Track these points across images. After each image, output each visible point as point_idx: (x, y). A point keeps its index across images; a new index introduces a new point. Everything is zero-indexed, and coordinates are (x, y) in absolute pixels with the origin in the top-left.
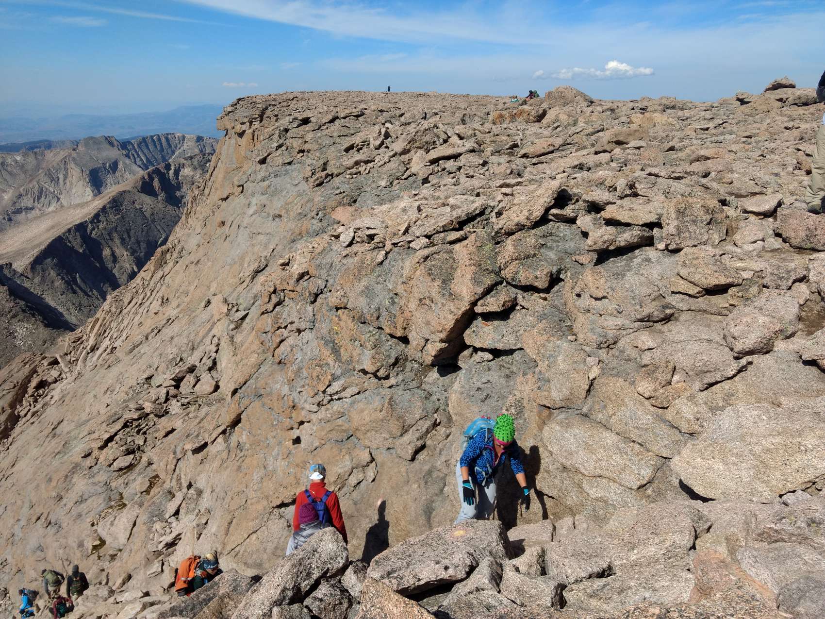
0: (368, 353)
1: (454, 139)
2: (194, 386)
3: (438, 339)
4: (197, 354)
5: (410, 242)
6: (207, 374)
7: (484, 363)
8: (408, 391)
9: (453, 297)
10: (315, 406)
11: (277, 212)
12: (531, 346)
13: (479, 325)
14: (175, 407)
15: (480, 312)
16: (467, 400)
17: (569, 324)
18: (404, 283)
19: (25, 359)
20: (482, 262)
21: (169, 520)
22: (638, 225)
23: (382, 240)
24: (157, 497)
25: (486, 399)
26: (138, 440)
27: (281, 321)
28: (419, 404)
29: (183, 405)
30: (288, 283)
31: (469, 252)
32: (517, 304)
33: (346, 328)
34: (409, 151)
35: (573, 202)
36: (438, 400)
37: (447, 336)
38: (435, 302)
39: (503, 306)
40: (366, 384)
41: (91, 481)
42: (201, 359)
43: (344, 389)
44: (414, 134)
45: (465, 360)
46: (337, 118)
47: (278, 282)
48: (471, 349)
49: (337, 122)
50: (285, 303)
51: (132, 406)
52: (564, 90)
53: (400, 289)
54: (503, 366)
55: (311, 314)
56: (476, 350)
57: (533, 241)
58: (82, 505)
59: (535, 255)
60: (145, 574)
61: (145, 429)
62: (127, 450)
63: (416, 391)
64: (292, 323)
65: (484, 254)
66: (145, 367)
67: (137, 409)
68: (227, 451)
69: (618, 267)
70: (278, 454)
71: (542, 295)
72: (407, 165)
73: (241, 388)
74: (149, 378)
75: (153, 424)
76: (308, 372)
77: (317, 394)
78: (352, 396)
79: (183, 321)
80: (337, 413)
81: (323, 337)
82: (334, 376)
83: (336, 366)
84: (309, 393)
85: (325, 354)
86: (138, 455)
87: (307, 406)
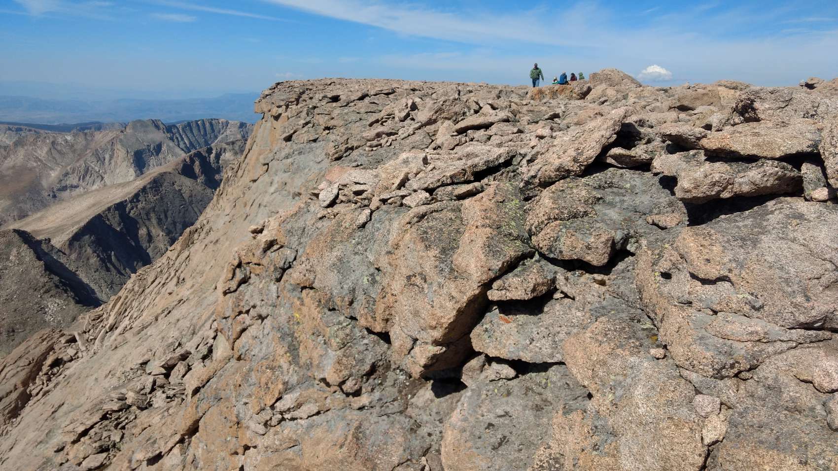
0: (333, 354)
1: (487, 109)
2: (183, 376)
3: (430, 340)
4: (196, 339)
5: (403, 197)
6: (199, 363)
7: (501, 383)
8: (385, 417)
9: (455, 274)
10: (261, 427)
11: (297, 190)
12: (580, 362)
13: (495, 320)
14: (159, 399)
15: (495, 298)
16: (469, 444)
17: (649, 325)
18: (389, 253)
19: (43, 335)
20: (503, 224)
22: (773, 159)
23: (370, 196)
25: (500, 444)
26: (115, 435)
27: (242, 304)
28: (400, 439)
29: (168, 397)
30: (254, 255)
31: (484, 208)
32: (556, 290)
33: (309, 316)
34: (435, 121)
35: (644, 142)
36: (430, 435)
37: (445, 335)
38: (429, 281)
39: (533, 290)
40: (328, 401)
42: (199, 345)
43: (299, 406)
44: (441, 103)
45: (470, 373)
46: (367, 95)
47: (243, 253)
48: (482, 358)
49: (367, 100)
50: (251, 281)
51: (115, 395)
52: (610, 73)
53: (383, 262)
54: (532, 389)
55: (275, 295)
56: (489, 360)
57: (584, 193)
59: (586, 214)
61: (124, 424)
62: (101, 447)
63: (398, 417)
64: (254, 307)
65: (506, 213)
66: (145, 350)
67: (119, 399)
68: (181, 467)
69: (738, 227)
71: (598, 277)
72: (432, 136)
73: (203, 386)
74: (145, 363)
75: (134, 417)
76: (256, 376)
77: (263, 410)
78: (309, 417)
79: (192, 303)
80: (287, 440)
81: (279, 327)
82: (288, 385)
83: (291, 371)
84: (253, 407)
85: (277, 352)
86: (112, 453)
87: (253, 425)
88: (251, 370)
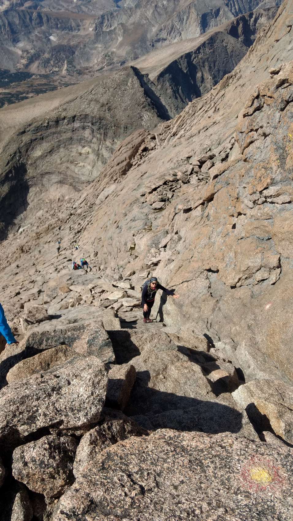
2: (209, 169)
4: (220, 148)
6: (219, 163)
10: (251, 203)
14: (194, 179)
19: (140, 132)
21: (160, 249)
24: (160, 232)
26: (169, 194)
27: (254, 124)
29: (199, 179)
30: (269, 89)
41: (141, 210)
42: (221, 152)
47: (262, 88)
50: (263, 109)
51: (172, 172)
58: (133, 223)
60: (138, 275)
61: (174, 189)
62: (162, 198)
64: (262, 127)
66: (190, 150)
67: (174, 175)
68: (200, 218)
70: (221, 232)
73: (220, 175)
74: (189, 158)
75: (179, 187)
76: (255, 171)
77: (255, 193)
78: (283, 203)
79: (221, 125)
80: (266, 215)
81: (276, 142)
82: (274, 181)
83: (278, 172)
84: (249, 190)
85: (272, 158)
86: (167, 203)
87: (246, 201)
88: (251, 167)
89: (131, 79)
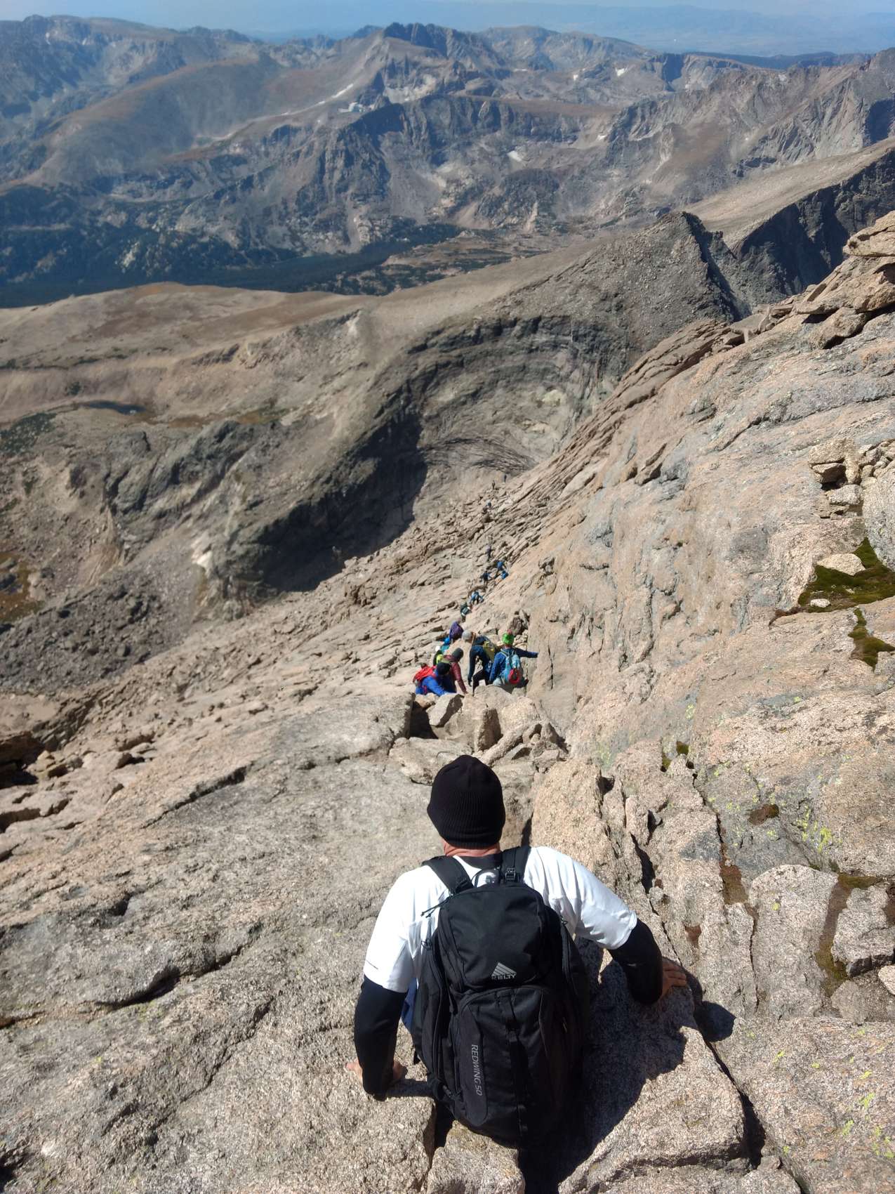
19: (702, 327)
89: (679, 241)
